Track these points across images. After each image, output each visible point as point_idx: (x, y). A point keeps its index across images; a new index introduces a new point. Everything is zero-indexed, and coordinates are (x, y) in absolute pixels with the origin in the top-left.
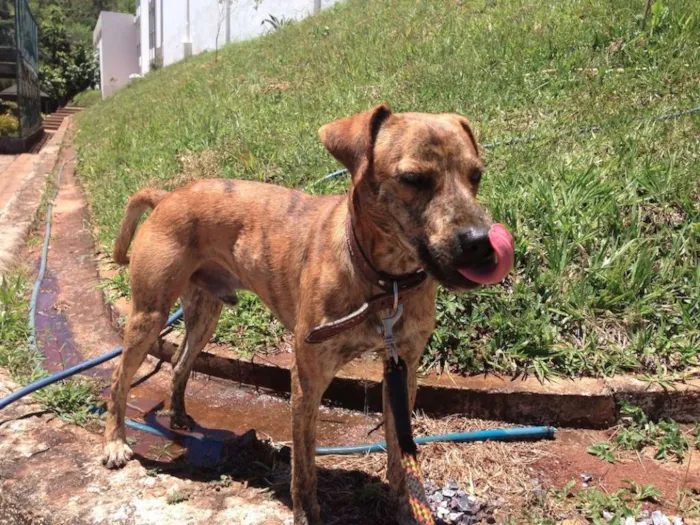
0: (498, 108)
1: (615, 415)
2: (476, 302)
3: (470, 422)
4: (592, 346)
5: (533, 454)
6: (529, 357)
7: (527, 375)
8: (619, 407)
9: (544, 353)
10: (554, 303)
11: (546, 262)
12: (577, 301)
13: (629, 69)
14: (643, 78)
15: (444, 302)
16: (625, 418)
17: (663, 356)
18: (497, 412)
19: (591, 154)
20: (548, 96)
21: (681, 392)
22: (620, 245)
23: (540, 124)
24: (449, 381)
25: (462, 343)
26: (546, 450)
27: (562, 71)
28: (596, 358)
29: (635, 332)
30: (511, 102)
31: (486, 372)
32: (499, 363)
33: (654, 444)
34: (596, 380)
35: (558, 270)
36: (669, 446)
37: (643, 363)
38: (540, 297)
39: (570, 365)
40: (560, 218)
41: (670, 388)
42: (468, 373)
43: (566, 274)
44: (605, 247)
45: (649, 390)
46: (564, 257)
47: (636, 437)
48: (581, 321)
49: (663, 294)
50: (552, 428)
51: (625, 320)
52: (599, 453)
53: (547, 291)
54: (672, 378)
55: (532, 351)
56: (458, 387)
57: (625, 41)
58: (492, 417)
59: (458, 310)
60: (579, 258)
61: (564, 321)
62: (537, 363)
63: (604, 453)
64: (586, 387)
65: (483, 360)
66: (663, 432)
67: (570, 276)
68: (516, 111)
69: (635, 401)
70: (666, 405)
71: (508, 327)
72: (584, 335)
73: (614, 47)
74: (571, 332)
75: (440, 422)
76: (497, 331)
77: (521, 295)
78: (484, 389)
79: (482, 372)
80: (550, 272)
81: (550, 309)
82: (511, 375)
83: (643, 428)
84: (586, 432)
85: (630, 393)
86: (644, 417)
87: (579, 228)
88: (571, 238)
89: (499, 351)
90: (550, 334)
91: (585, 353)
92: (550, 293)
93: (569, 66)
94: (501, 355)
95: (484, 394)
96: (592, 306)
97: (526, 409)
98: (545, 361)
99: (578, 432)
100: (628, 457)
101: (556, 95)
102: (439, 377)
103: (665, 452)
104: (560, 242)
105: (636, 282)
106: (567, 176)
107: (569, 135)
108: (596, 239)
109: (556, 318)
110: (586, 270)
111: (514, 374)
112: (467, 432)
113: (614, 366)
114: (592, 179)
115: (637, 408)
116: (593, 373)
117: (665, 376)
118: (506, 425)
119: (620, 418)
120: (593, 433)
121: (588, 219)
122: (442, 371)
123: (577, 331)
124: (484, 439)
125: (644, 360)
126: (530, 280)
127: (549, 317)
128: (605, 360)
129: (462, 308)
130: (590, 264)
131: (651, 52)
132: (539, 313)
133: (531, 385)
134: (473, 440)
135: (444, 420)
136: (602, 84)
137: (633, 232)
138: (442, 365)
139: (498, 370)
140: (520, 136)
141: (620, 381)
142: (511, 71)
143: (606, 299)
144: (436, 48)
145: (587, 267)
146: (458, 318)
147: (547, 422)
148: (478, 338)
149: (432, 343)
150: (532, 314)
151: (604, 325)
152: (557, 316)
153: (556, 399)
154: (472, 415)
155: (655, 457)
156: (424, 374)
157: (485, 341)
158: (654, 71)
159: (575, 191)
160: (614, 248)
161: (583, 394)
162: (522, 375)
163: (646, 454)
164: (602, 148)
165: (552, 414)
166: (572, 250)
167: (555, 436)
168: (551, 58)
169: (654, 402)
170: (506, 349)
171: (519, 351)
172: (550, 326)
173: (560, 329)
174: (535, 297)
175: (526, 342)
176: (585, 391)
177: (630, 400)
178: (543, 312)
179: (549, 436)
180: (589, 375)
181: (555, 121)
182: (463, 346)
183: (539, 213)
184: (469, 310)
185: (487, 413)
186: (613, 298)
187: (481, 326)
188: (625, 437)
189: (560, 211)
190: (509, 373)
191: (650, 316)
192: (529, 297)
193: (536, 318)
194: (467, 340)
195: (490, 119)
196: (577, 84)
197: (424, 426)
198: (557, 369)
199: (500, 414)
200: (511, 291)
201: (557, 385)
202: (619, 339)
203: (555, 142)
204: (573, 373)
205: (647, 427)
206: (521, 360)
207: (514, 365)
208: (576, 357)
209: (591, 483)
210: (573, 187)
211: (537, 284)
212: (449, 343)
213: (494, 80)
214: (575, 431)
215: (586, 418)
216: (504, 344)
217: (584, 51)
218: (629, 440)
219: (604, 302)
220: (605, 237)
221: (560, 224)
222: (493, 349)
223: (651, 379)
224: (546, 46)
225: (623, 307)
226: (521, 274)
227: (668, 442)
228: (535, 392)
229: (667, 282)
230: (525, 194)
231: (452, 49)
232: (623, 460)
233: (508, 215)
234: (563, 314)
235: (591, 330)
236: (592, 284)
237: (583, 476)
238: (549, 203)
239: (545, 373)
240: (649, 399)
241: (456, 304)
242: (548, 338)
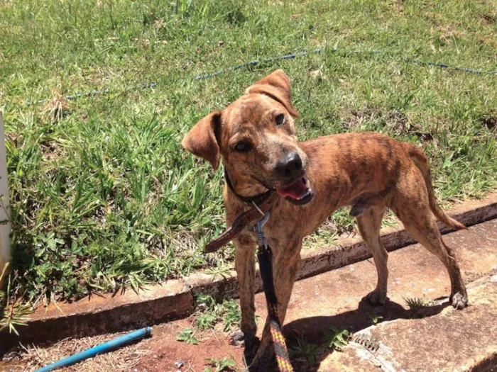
0: (76, 66)
1: (193, 305)
2: (75, 234)
3: (80, 342)
4: (172, 255)
5: (136, 355)
6: (125, 273)
7: (124, 288)
8: (195, 298)
9: (137, 268)
10: (140, 226)
11: (130, 192)
12: (157, 221)
13: (171, 41)
14: (181, 48)
15: (44, 240)
16: (200, 305)
17: (220, 253)
18: (103, 327)
19: (153, 104)
20: (115, 58)
21: (234, 278)
22: (182, 173)
23: (112, 80)
24: (56, 311)
25: (65, 274)
26: (147, 348)
27: (122, 39)
28: (175, 263)
29: (200, 238)
30: (86, 62)
31: (90, 294)
32: (101, 284)
33: (222, 320)
34: (177, 281)
35: (140, 197)
36: (232, 319)
37: (207, 261)
38: (129, 222)
39: (158, 273)
40: (136, 157)
41: (227, 276)
42: (72, 299)
43: (147, 201)
44: (172, 176)
45: (214, 281)
46: (144, 187)
47: (211, 319)
48: (162, 237)
49: (215, 207)
50: (149, 328)
51: (192, 231)
52: (186, 338)
53: (134, 216)
54: (228, 268)
55: (127, 268)
56: (65, 315)
57: (165, 21)
58: (99, 332)
59: (58, 244)
60: (155, 187)
61: (149, 239)
62: (132, 277)
63: (189, 338)
64: (171, 288)
65: (86, 284)
66: (227, 310)
67: (150, 202)
68: (91, 69)
69: (206, 291)
70: (226, 288)
71: (105, 251)
72: (165, 247)
73: (158, 24)
74: (156, 247)
75: (52, 350)
76: (96, 257)
77: (114, 223)
78: (89, 311)
79: (86, 295)
80: (134, 201)
81: (138, 231)
82: (112, 292)
83: (213, 309)
84: (174, 323)
85: (202, 286)
86: (213, 301)
87: (152, 163)
88: (147, 172)
89: (100, 274)
90: (140, 251)
91: (168, 261)
92: (136, 218)
93: (127, 36)
94: (102, 277)
95: (90, 315)
96: (168, 223)
97: (126, 318)
98: (139, 274)
99: (168, 325)
100: (207, 337)
101: (121, 58)
102: (47, 309)
103: (230, 325)
104: (139, 176)
105: (196, 201)
106: (138, 123)
107: (134, 89)
108: (165, 171)
109: (142, 237)
110: (161, 196)
111: (114, 291)
112: (79, 354)
113: (189, 267)
114: (156, 124)
115: (208, 296)
116: (175, 275)
117: (224, 267)
118: (112, 335)
119: (197, 306)
120: (179, 323)
121: (158, 156)
122: (49, 301)
123: (160, 245)
124: (93, 355)
125: (208, 258)
126: (119, 209)
127: (137, 237)
128: (182, 263)
129: (62, 242)
130: (163, 191)
131: (184, 30)
132: (129, 235)
133: (129, 297)
134: (84, 359)
135: (56, 347)
136: (153, 51)
137: (190, 163)
138: (49, 296)
139: (99, 290)
140: (96, 89)
141: (195, 278)
142: (83, 36)
143: (178, 217)
144: (17, 13)
145: (162, 193)
146: (59, 251)
147: (144, 324)
148: (80, 265)
149: (37, 279)
150: (123, 238)
151: (179, 236)
152: (144, 235)
153: (150, 304)
154: (81, 336)
155: (224, 330)
156: (31, 309)
157: (86, 267)
158: (188, 44)
159: (146, 135)
160: (179, 176)
161: (170, 295)
162: (120, 290)
163: (218, 329)
164: (160, 100)
165: (147, 317)
166: (149, 181)
167: (152, 333)
168: (113, 29)
169: (218, 288)
170: (105, 270)
171: (116, 270)
172: (139, 244)
173: (147, 245)
174: (125, 223)
175: (122, 262)
176: (171, 292)
177: (202, 291)
178: (132, 234)
179: (148, 335)
180: (172, 278)
181: (122, 78)
182: (66, 277)
183: (120, 153)
184: (69, 242)
185: (94, 330)
186: (182, 215)
187: (81, 254)
188: (203, 320)
189: (135, 151)
190: (110, 290)
191: (209, 225)
192: (120, 223)
193: (127, 240)
194: (70, 270)
195: (70, 74)
196: (136, 50)
197: (37, 358)
198: (148, 279)
199: (106, 328)
200: (105, 220)
201: (150, 292)
202: (190, 245)
203: (125, 94)
204: (160, 279)
205: (216, 308)
206: (119, 278)
207: (113, 283)
208: (161, 265)
209: (183, 368)
210: (144, 131)
211: (125, 212)
212: (52, 275)
213: (69, 42)
214: (167, 325)
215: (174, 312)
216: (103, 266)
217: (137, 26)
218: (205, 322)
219: (176, 219)
220: (171, 168)
221: (137, 161)
222: (94, 273)
223: (215, 272)
224: (108, 19)
225: (189, 221)
226: (112, 205)
227: (231, 316)
228: (132, 303)
229: (216, 198)
230: (105, 138)
231: (31, 15)
232: (202, 340)
233: (94, 157)
234: (148, 233)
235: (170, 242)
236: (167, 206)
237: (176, 363)
238: (127, 145)
239: (139, 284)
240: (215, 287)
241: (56, 240)
242: (139, 254)
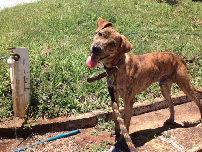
0: (54, 39)
1: (96, 122)
2: (53, 95)
3: (54, 134)
4: (88, 103)
5: (75, 139)
6: (71, 109)
7: (70, 115)
8: (97, 119)
9: (75, 108)
10: (76, 92)
11: (73, 81)
12: (82, 91)
13: (88, 30)
14: (92, 32)
15: (42, 96)
16: (99, 122)
17: (106, 103)
18: (63, 129)
19: (81, 51)
20: (68, 36)
21: (112, 112)
22: (92, 74)
23: (66, 43)
24: (46, 122)
25: (49, 109)
26: (79, 137)
27: (70, 30)
28: (89, 106)
29: (99, 98)
30: (57, 38)
31: (58, 117)
32: (62, 113)
33: (107, 128)
34: (90, 113)
35: (76, 82)
36: (111, 128)
37: (102, 106)
38: (72, 91)
39: (83, 110)
40: (75, 68)
41: (109, 112)
42: (52, 118)
44: (88, 75)
45: (104, 113)
46: (77, 79)
47: (103, 127)
48: (84, 97)
49: (104, 86)
50: (80, 130)
51: (96, 95)
52: (94, 134)
53: (74, 89)
54: (109, 109)
55: (71, 108)
56: (49, 123)
57: (86, 23)
58: (61, 131)
59: (47, 98)
60: (82, 79)
61: (80, 97)
62: (73, 111)
63: (95, 134)
64: (88, 115)
65: (57, 113)
66: (109, 124)
67: (80, 84)
68: (59, 40)
69: (101, 117)
70: (109, 116)
71: (64, 101)
72: (86, 101)
73: (83, 24)
74: (82, 100)
75: (44, 136)
76: (60, 103)
77: (66, 91)
78: (58, 122)
79: (57, 117)
80: (74, 84)
81: (75, 94)
82: (66, 116)
83: (104, 124)
84: (89, 129)
85: (100, 115)
86: (104, 121)
87: (81, 70)
88: (79, 73)
89: (61, 109)
90: (76, 102)
91: (87, 106)
92: (75, 90)
93: (72, 28)
94: (62, 110)
96: (87, 92)
97: (71, 126)
98: (76, 110)
99: (87, 129)
100: (101, 134)
101: (70, 36)
102: (42, 121)
103: (111, 130)
104: (76, 75)
105: (97, 84)
106: (76, 57)
107: (74, 46)
108: (85, 73)
109: (77, 97)
110: (84, 82)
111: (67, 116)
112: (54, 137)
113: (95, 108)
114: (82, 57)
115: (102, 119)
116: (89, 111)
117: (108, 108)
118: (66, 132)
119: (98, 123)
120: (91, 129)
121: (83, 68)
122: (43, 119)
123: (84, 100)
124: (59, 138)
125: (102, 105)
126: (68, 86)
127: (75, 97)
128: (92, 106)
130: (85, 80)
131: (93, 25)
132: (72, 96)
133: (72, 118)
134: (56, 139)
135: (45, 135)
136: (81, 33)
137: (95, 70)
138: (43, 117)
139: (62, 115)
140: (61, 46)
141: (97, 112)
142: (56, 29)
143: (90, 89)
144: (32, 23)
145: (84, 81)
146: (47, 101)
147: (78, 128)
148: (54, 106)
149: (39, 110)
150: (70, 96)
151: (90, 97)
152: (78, 96)
153: (80, 120)
154: (55, 131)
155: (108, 132)
156: (37, 121)
157: (57, 107)
158: (94, 30)
159: (78, 60)
160: (91, 75)
161: (87, 117)
162: (69, 116)
163: (106, 131)
164: (84, 49)
165: (79, 126)
166: (80, 76)
167: (81, 132)
168: (67, 26)
169: (106, 116)
170: (63, 108)
171: (67, 108)
172: (76, 99)
173: (79, 100)
174: (71, 91)
175: (70, 105)
176: (88, 116)
177: (100, 117)
178: (73, 96)
179: (79, 132)
180: (88, 112)
181: (70, 42)
183: (69, 67)
184: (50, 98)
185: (59, 130)
186: (92, 89)
187: (55, 102)
188: (100, 128)
189: (75, 66)
190: (65, 115)
191: (102, 93)
192: (69, 92)
193: (71, 97)
194: (51, 107)
195: (51, 42)
196: (75, 33)
197: (38, 139)
198: (79, 112)
200: (63, 91)
201: (80, 116)
202: (95, 100)
203: (71, 48)
204: (84, 112)
205: (105, 123)
206: (69, 111)
207: (67, 113)
208: (84, 107)
209: (92, 143)
210: (78, 59)
211: (71, 87)
212: (45, 109)
213: (51, 32)
214: (86, 129)
215: (89, 125)
216: (63, 107)
217: (76, 25)
218: (101, 128)
219: (90, 90)
220: (88, 72)
221: (75, 70)
222: (59, 109)
223: (104, 110)
224: (65, 23)
225: (95, 91)
226: (66, 85)
227: (111, 126)
228: (73, 119)
229: (105, 83)
230: (64, 62)
231: (37, 24)
232: (100, 135)
233: (60, 68)
234: (79, 95)
235: (87, 99)
236: (86, 86)
237: (90, 142)
238: (71, 64)
239: (76, 113)
240: (104, 116)
241: (46, 96)
242: (76, 103)
